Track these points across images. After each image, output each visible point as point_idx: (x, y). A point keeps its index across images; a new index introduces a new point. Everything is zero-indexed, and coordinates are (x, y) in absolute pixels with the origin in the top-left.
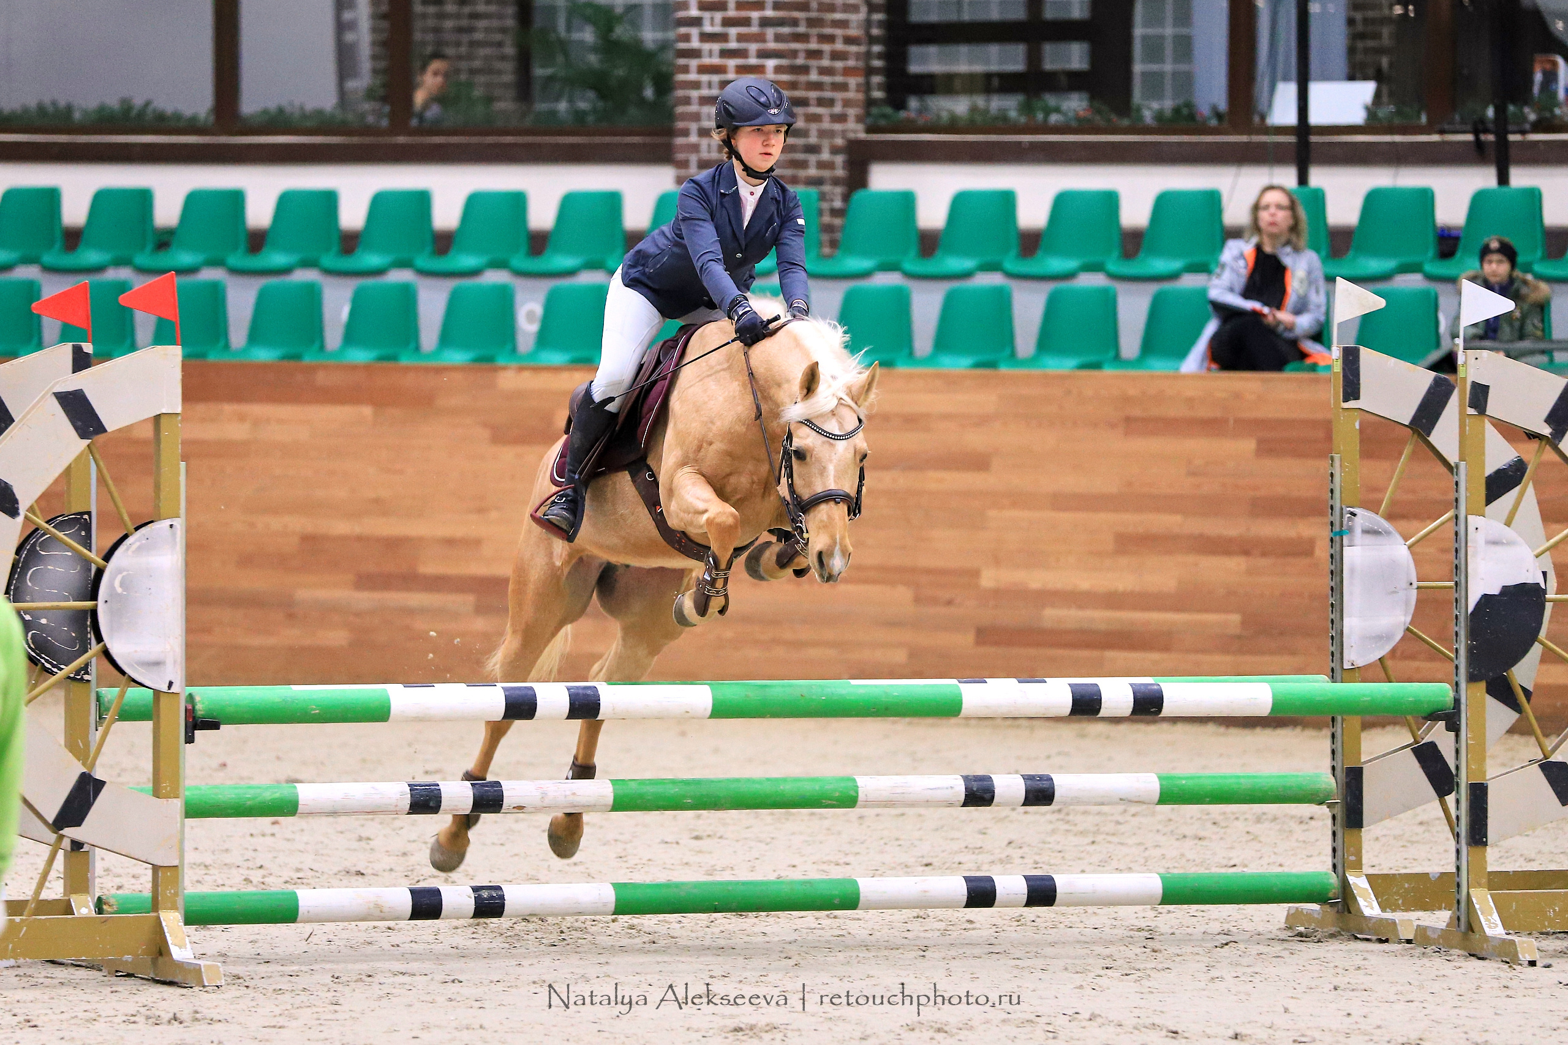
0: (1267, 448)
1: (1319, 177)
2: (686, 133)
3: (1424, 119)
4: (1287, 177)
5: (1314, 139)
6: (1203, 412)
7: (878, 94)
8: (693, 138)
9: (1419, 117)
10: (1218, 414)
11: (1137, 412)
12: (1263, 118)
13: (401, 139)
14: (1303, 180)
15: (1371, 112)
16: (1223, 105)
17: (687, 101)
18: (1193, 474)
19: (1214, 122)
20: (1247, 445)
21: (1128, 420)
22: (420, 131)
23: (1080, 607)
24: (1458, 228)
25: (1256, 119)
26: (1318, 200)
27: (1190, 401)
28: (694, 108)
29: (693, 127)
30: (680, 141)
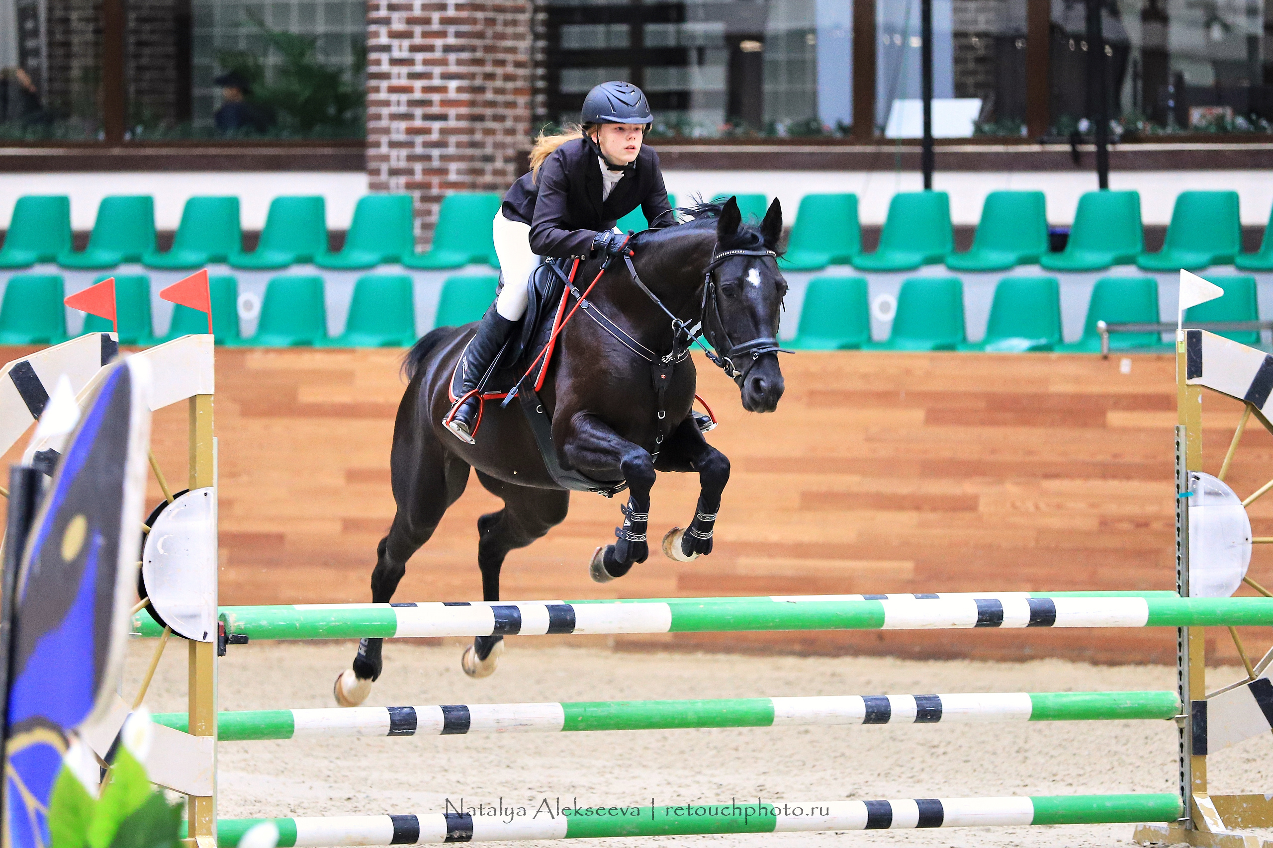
0: (934, 417)
1: (942, 181)
2: (377, 145)
3: (1024, 131)
4: (912, 182)
5: (938, 149)
6: (879, 386)
7: (541, 111)
8: (384, 150)
9: (1018, 129)
10: (890, 387)
11: (818, 386)
12: (883, 129)
13: (116, 151)
14: (928, 184)
15: (978, 126)
16: (847, 120)
17: (378, 117)
18: (869, 439)
19: (838, 135)
20: (919, 415)
21: (812, 394)
22: (133, 144)
23: (770, 556)
24: (1068, 226)
25: (877, 133)
26: (943, 200)
27: (865, 377)
28: (384, 123)
29: (384, 139)
30: (371, 152)
